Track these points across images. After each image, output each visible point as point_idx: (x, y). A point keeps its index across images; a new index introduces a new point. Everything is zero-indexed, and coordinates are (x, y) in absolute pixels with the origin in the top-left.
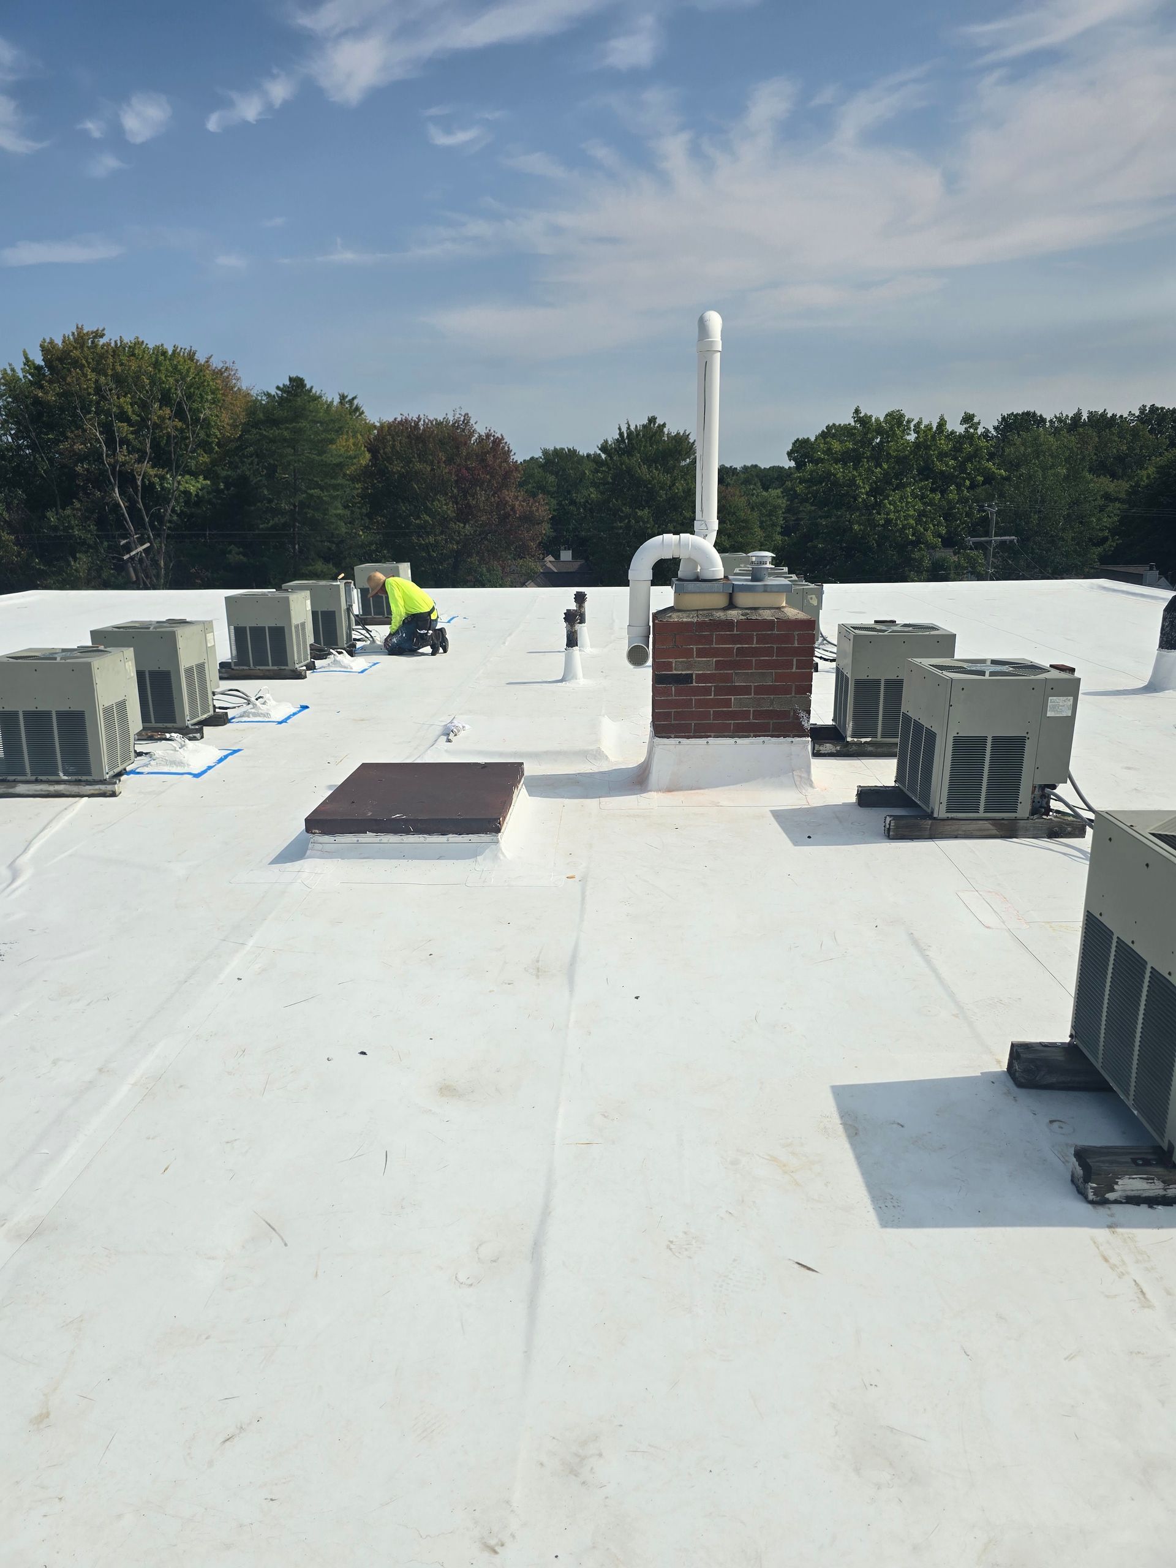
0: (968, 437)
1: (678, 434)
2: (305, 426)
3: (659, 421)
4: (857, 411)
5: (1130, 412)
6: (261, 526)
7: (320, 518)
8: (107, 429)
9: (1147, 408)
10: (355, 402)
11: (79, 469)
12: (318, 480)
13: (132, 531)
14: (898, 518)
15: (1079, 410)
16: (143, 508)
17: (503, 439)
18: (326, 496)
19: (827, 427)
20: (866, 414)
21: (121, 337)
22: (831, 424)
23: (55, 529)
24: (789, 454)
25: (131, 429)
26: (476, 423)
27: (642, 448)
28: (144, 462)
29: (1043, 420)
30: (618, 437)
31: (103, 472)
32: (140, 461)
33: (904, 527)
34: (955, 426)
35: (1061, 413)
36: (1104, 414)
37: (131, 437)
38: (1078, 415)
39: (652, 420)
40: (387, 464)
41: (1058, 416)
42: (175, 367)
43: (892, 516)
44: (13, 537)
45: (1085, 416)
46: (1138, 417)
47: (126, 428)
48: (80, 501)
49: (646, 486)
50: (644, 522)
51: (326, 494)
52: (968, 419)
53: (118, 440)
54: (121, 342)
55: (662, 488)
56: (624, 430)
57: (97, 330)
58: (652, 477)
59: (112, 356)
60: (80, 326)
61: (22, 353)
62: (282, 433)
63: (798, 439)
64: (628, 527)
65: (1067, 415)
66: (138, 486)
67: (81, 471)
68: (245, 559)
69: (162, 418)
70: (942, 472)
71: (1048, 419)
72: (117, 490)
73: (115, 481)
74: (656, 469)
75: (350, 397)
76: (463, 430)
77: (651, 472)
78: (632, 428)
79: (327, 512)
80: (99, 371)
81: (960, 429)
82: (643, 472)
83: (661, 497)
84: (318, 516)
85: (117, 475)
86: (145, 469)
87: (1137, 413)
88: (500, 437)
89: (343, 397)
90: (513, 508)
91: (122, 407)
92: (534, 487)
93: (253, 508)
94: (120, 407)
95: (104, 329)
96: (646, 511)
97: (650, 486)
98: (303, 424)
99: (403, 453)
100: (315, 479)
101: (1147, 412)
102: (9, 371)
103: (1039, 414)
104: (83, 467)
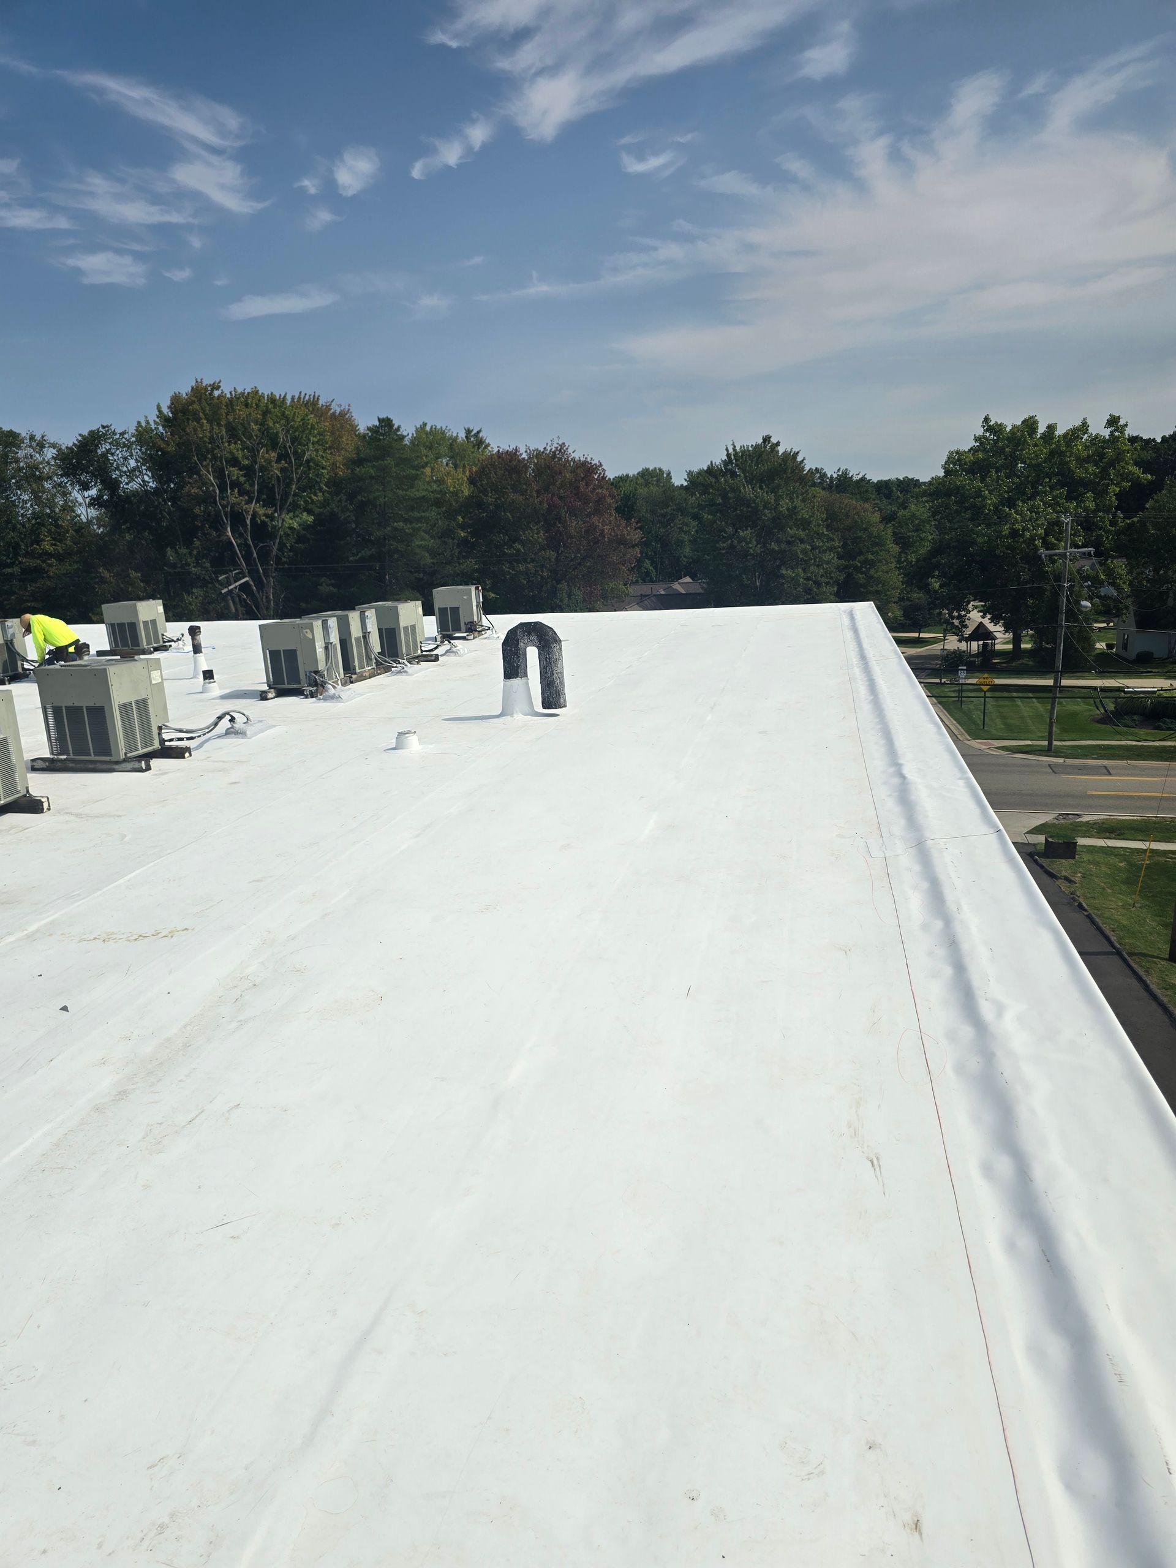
0: (1113, 440)
2: (389, 464)
3: (774, 440)
4: (987, 419)
6: (351, 559)
7: (402, 550)
8: (220, 474)
10: (481, 435)
11: (197, 510)
12: (403, 513)
13: (243, 566)
14: (1026, 528)
16: (252, 545)
17: (601, 465)
18: (409, 529)
20: (996, 423)
21: (235, 388)
23: (174, 566)
25: (241, 473)
26: (573, 452)
27: (748, 468)
28: (252, 503)
30: (726, 458)
31: (218, 513)
32: (249, 502)
33: (1033, 538)
34: (1099, 428)
37: (242, 479)
39: (766, 439)
40: (483, 497)
42: (283, 414)
44: (140, 575)
47: (236, 472)
48: (199, 540)
49: (748, 506)
50: (747, 543)
51: (409, 526)
52: (1113, 421)
53: (228, 483)
54: (235, 392)
55: (765, 507)
56: (731, 451)
57: (214, 383)
58: (755, 496)
59: (225, 406)
60: (199, 380)
61: (156, 407)
62: (368, 470)
64: (732, 547)
66: (247, 525)
67: (198, 513)
68: (335, 590)
69: (269, 462)
70: (1082, 479)
72: (229, 529)
73: (227, 521)
74: (761, 488)
75: (475, 431)
76: (560, 459)
77: (756, 491)
78: (738, 448)
79: (410, 544)
80: (213, 419)
81: (1106, 433)
82: (748, 491)
83: (766, 516)
84: (401, 547)
85: (229, 516)
86: (255, 507)
88: (598, 464)
89: (468, 432)
90: (602, 534)
91: (233, 453)
92: (674, 510)
93: (342, 542)
94: (231, 453)
95: (220, 382)
96: (749, 531)
97: (753, 505)
98: (389, 461)
99: (499, 484)
100: (400, 513)
102: (143, 424)
104: (200, 509)
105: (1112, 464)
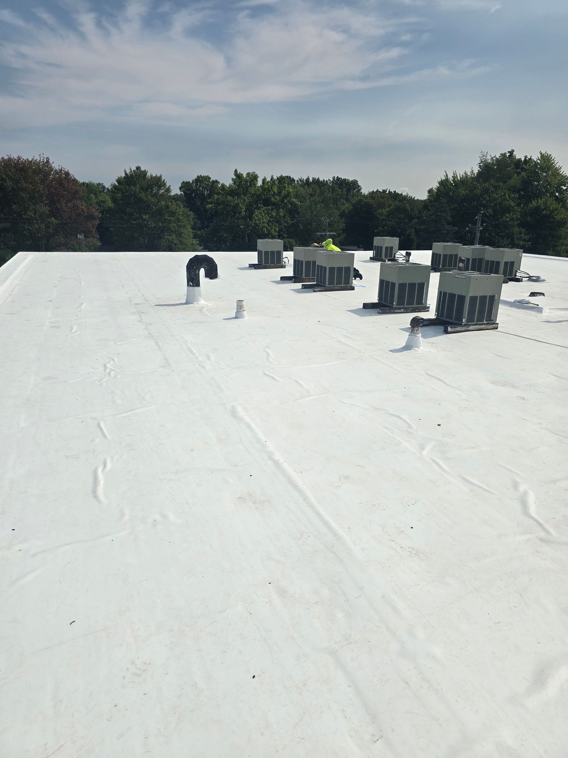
1: (156, 176)
3: (142, 169)
4: (236, 171)
5: (329, 179)
9: (336, 178)
14: (260, 223)
15: (308, 177)
19: (198, 177)
22: (199, 175)
24: (180, 189)
26: (53, 163)
29: (294, 180)
30: (125, 175)
33: (263, 227)
35: (301, 178)
36: (318, 179)
38: (308, 179)
39: (138, 168)
41: (300, 178)
43: (257, 222)
45: (311, 180)
46: (332, 181)
63: (184, 182)
65: (303, 179)
71: (296, 180)
76: (47, 166)
87: (332, 180)
101: (336, 179)
103: (292, 178)
105: (286, 197)
